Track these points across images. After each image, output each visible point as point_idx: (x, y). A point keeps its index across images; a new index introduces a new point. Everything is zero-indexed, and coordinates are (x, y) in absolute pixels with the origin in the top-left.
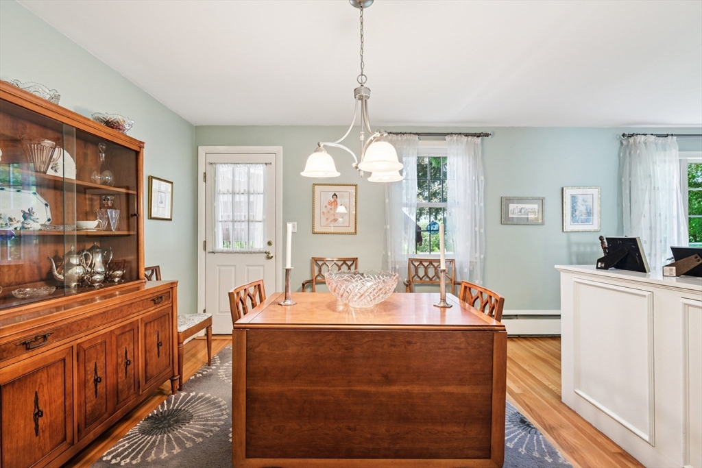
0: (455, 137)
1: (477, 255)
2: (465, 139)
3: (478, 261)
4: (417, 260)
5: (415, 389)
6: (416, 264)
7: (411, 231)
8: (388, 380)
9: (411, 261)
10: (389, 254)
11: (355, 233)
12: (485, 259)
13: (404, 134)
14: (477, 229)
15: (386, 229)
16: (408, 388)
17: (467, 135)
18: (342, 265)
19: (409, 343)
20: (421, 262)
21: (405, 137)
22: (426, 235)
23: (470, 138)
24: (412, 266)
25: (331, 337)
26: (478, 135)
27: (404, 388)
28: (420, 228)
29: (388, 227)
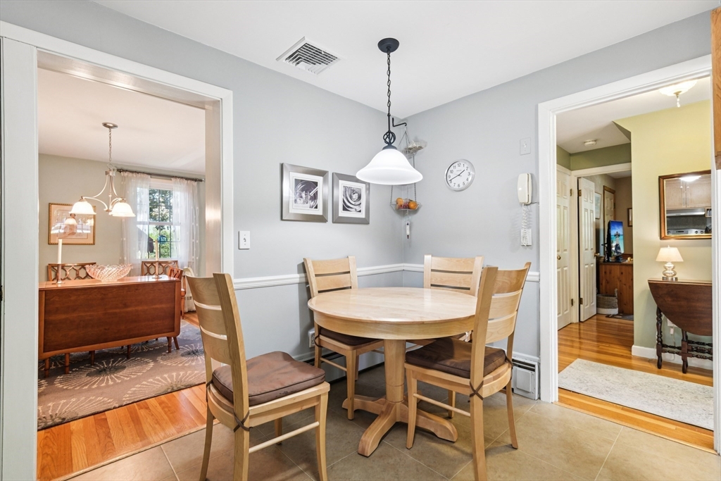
0: (178, 180)
1: (194, 257)
2: (185, 181)
3: (194, 261)
4: (148, 262)
5: (140, 308)
6: (148, 265)
7: (144, 242)
8: (126, 306)
9: (144, 263)
10: (125, 258)
11: (94, 244)
12: (200, 259)
13: (138, 173)
14: (194, 241)
15: (122, 241)
16: (137, 308)
17: (187, 179)
18: (80, 269)
19: (137, 289)
20: (152, 263)
21: (139, 175)
22: (156, 245)
23: (189, 181)
24: (144, 267)
25: (96, 290)
26: (195, 180)
27: (134, 309)
28: (152, 240)
29: (125, 239)
